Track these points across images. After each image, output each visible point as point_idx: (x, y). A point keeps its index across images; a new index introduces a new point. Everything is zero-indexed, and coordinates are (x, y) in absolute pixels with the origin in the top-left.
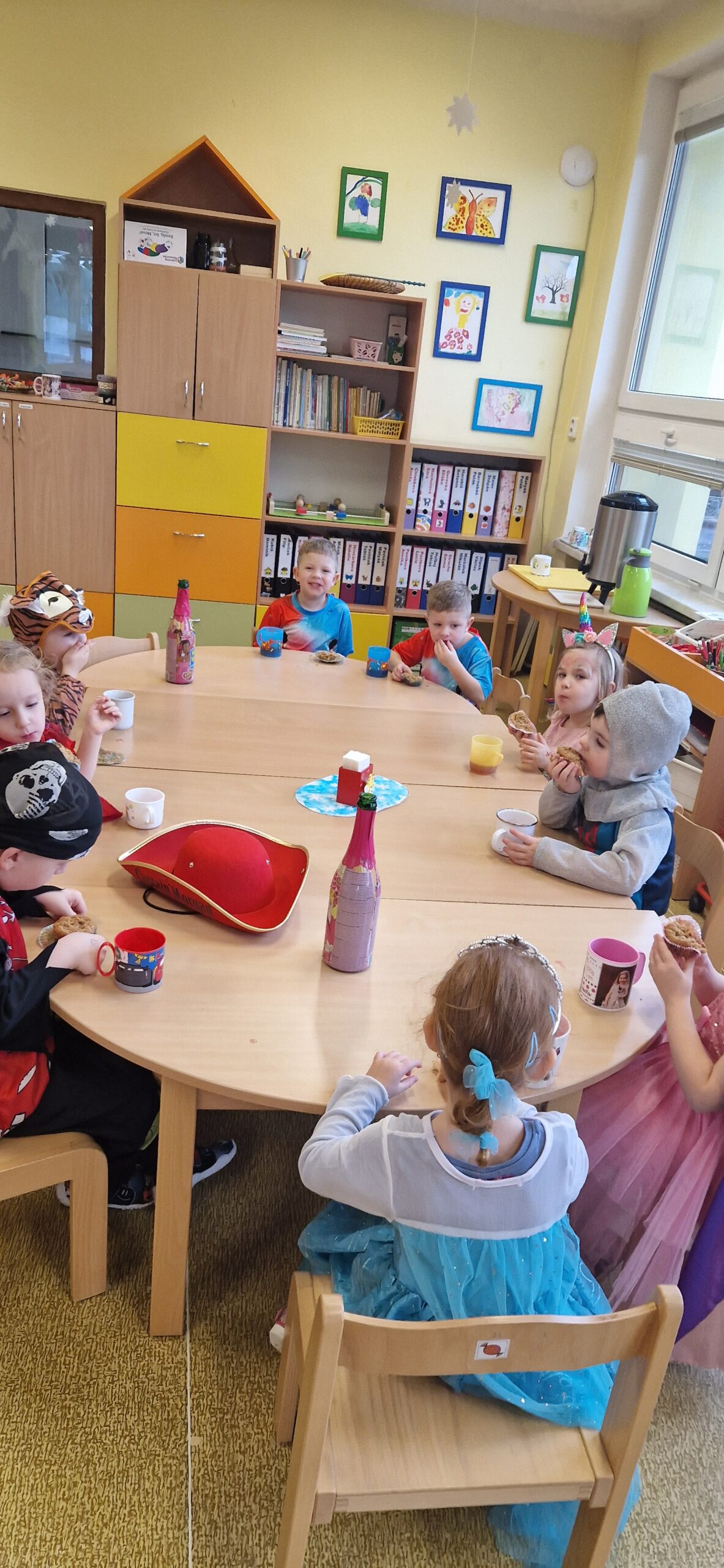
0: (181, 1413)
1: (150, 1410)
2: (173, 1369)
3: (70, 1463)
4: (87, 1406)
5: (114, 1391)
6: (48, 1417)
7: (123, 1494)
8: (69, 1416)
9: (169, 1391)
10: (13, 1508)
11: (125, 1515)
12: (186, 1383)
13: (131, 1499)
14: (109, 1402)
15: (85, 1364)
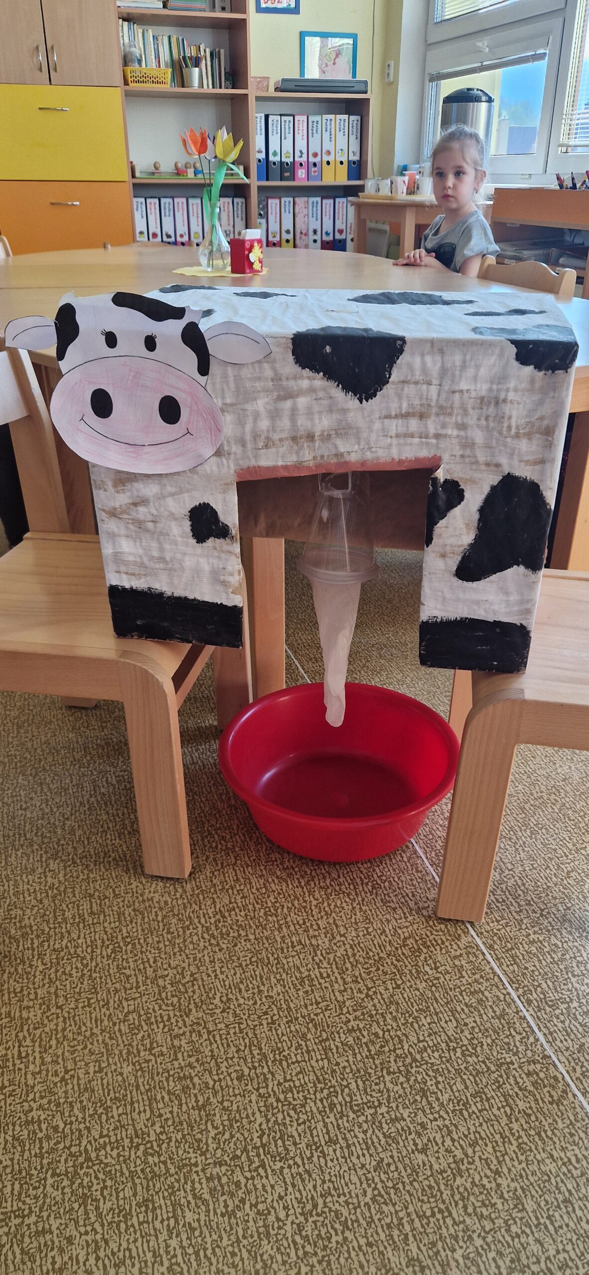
0: (509, 1005)
1: (466, 1010)
2: (464, 955)
3: (399, 1100)
4: (382, 1023)
5: (405, 995)
6: (337, 1047)
7: (495, 1123)
8: (364, 1040)
9: (476, 981)
10: (355, 1179)
11: (514, 1151)
12: (492, 969)
13: (511, 1129)
14: (408, 1012)
15: (348, 972)
